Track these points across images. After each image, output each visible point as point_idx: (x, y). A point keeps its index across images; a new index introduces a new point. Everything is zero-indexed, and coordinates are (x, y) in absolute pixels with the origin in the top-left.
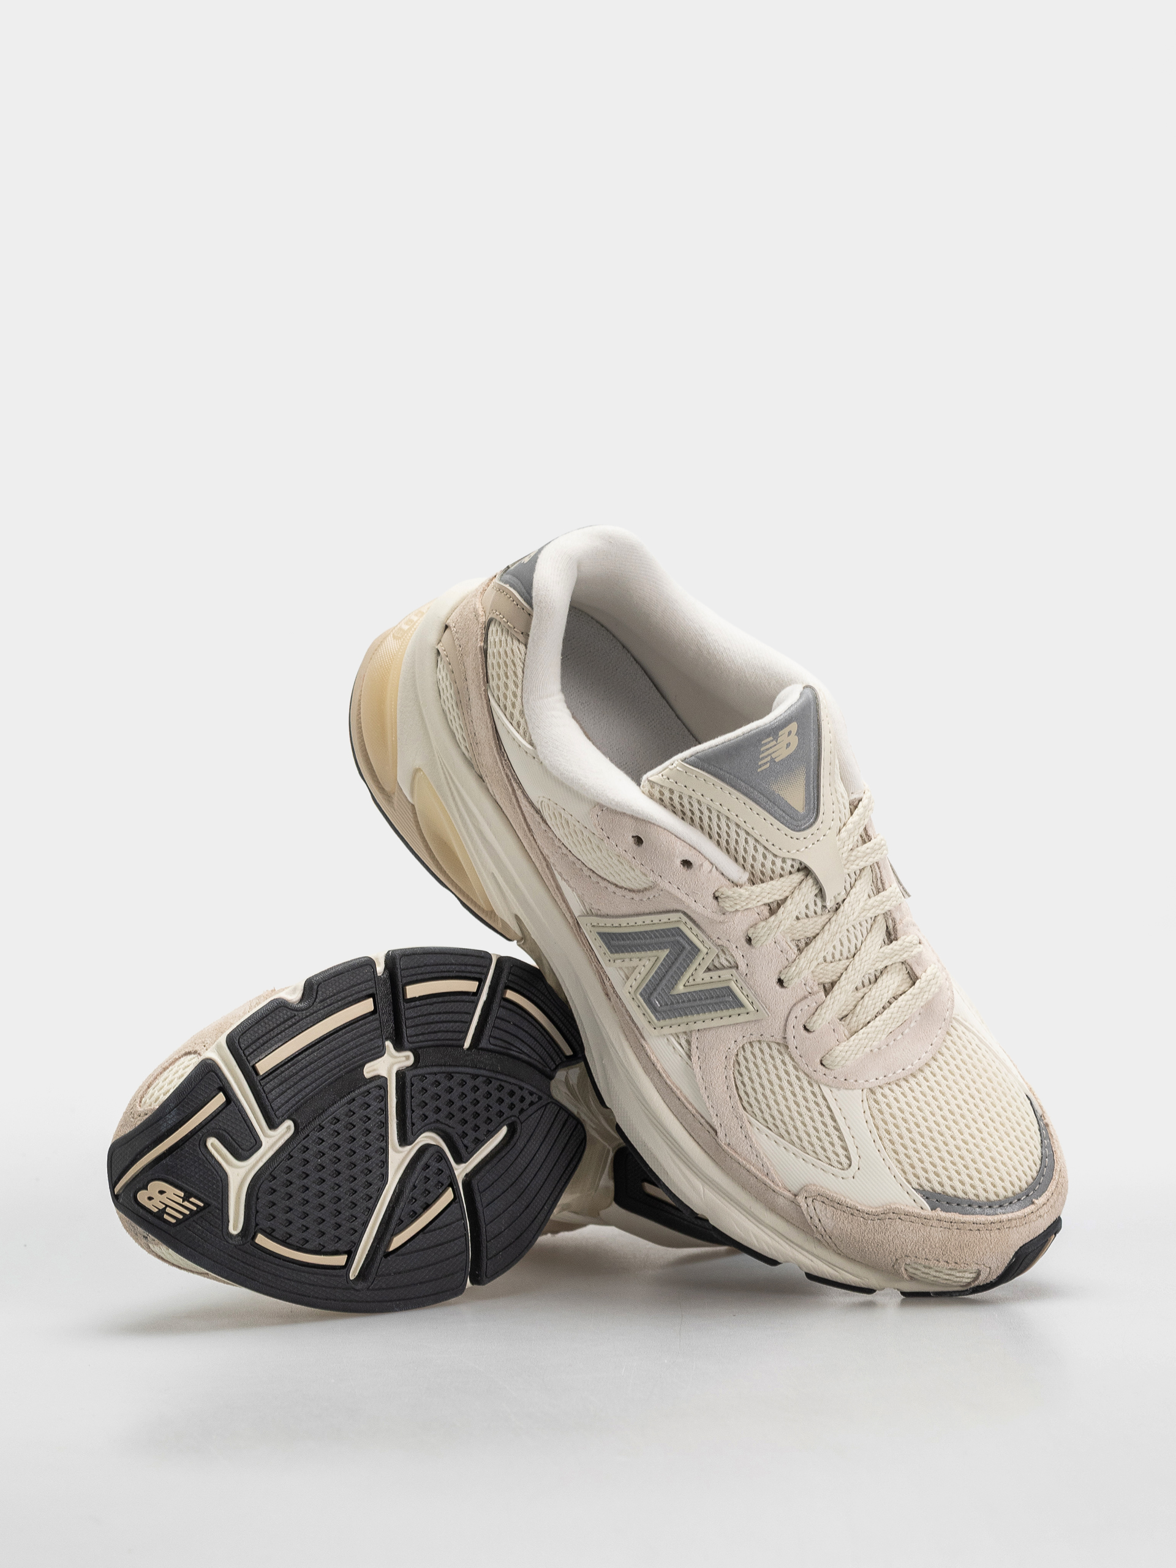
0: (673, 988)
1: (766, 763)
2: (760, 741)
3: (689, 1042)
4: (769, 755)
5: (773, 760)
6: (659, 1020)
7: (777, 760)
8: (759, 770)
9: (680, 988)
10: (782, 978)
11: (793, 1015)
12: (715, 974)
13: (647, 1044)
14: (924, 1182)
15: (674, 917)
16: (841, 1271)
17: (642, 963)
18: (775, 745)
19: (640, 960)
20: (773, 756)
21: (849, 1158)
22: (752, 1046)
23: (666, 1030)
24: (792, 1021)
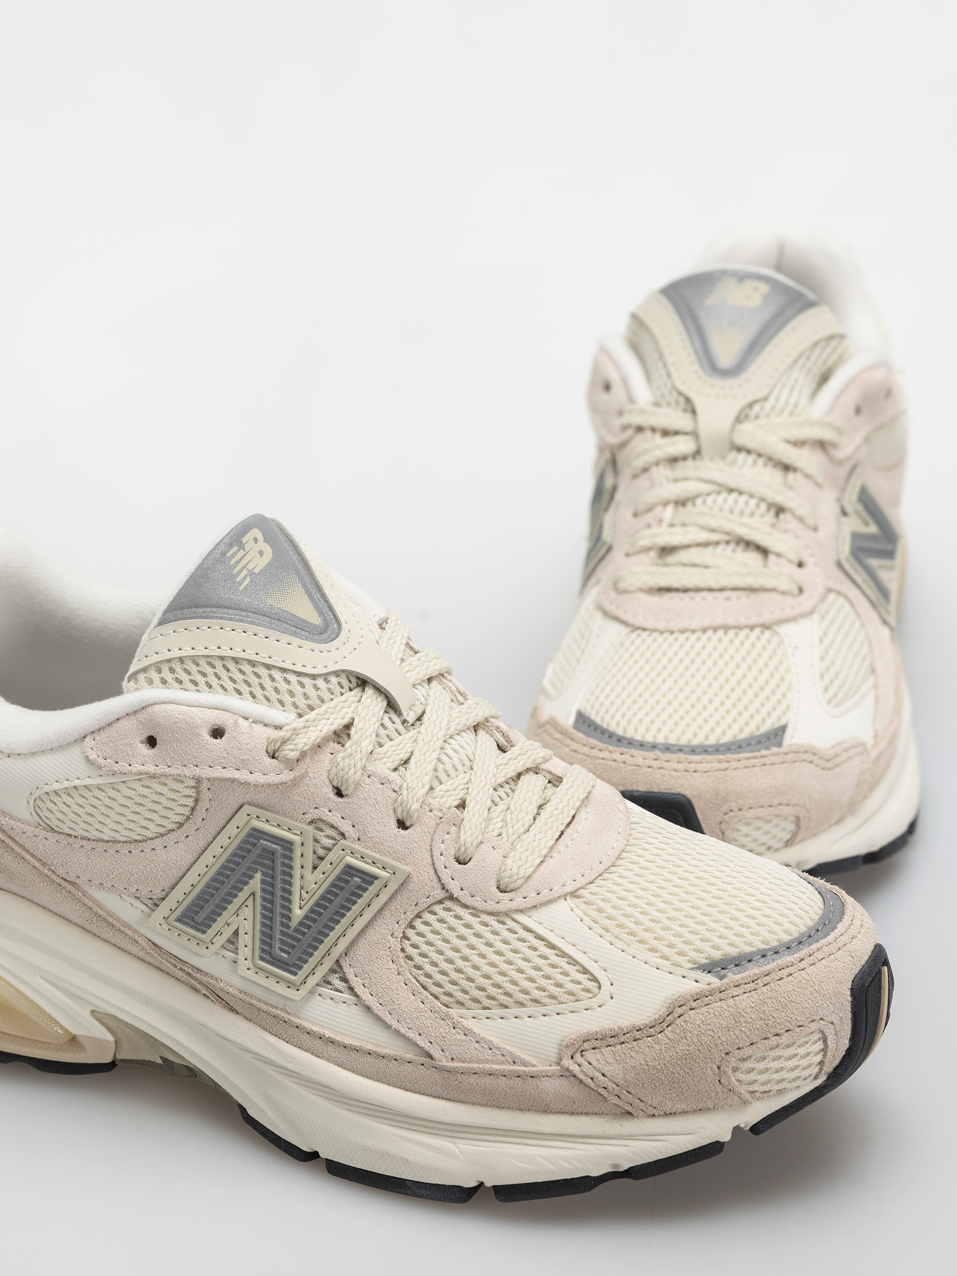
0: (289, 919)
1: (245, 578)
2: (223, 554)
3: (344, 980)
4: (245, 567)
5: (251, 573)
6: (295, 974)
7: (256, 571)
8: (241, 588)
9: (298, 913)
10: (400, 817)
11: (436, 854)
12: (324, 866)
13: (303, 1019)
14: (695, 955)
15: (240, 819)
16: (666, 1137)
17: (241, 917)
18: (245, 555)
19: (237, 916)
20: (250, 567)
21: (595, 979)
22: (413, 927)
23: (312, 981)
24: (440, 862)
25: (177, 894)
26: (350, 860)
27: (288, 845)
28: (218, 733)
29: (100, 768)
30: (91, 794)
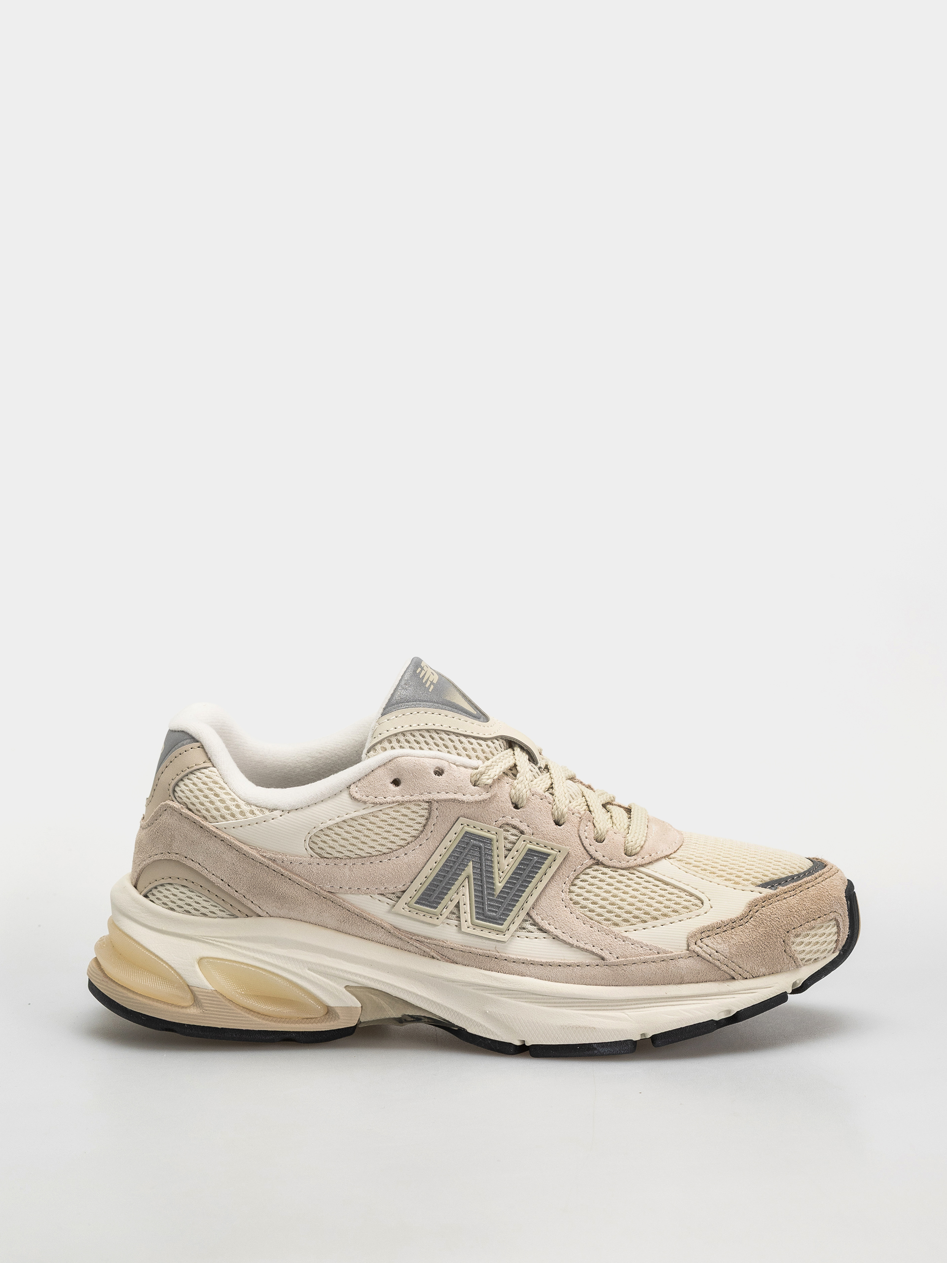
0: (493, 889)
1: (430, 686)
3: (535, 924)
6: (502, 924)
7: (435, 682)
8: (430, 690)
9: (499, 886)
10: (557, 819)
11: (583, 838)
12: (513, 853)
13: (509, 954)
14: (755, 880)
15: (457, 828)
16: (758, 990)
17: (461, 893)
18: (425, 674)
19: (457, 894)
20: (431, 679)
21: (699, 899)
22: (575, 885)
23: (513, 928)
24: (586, 842)
25: (416, 885)
26: (530, 846)
27: (488, 841)
28: (439, 772)
29: (365, 803)
30: (357, 823)
